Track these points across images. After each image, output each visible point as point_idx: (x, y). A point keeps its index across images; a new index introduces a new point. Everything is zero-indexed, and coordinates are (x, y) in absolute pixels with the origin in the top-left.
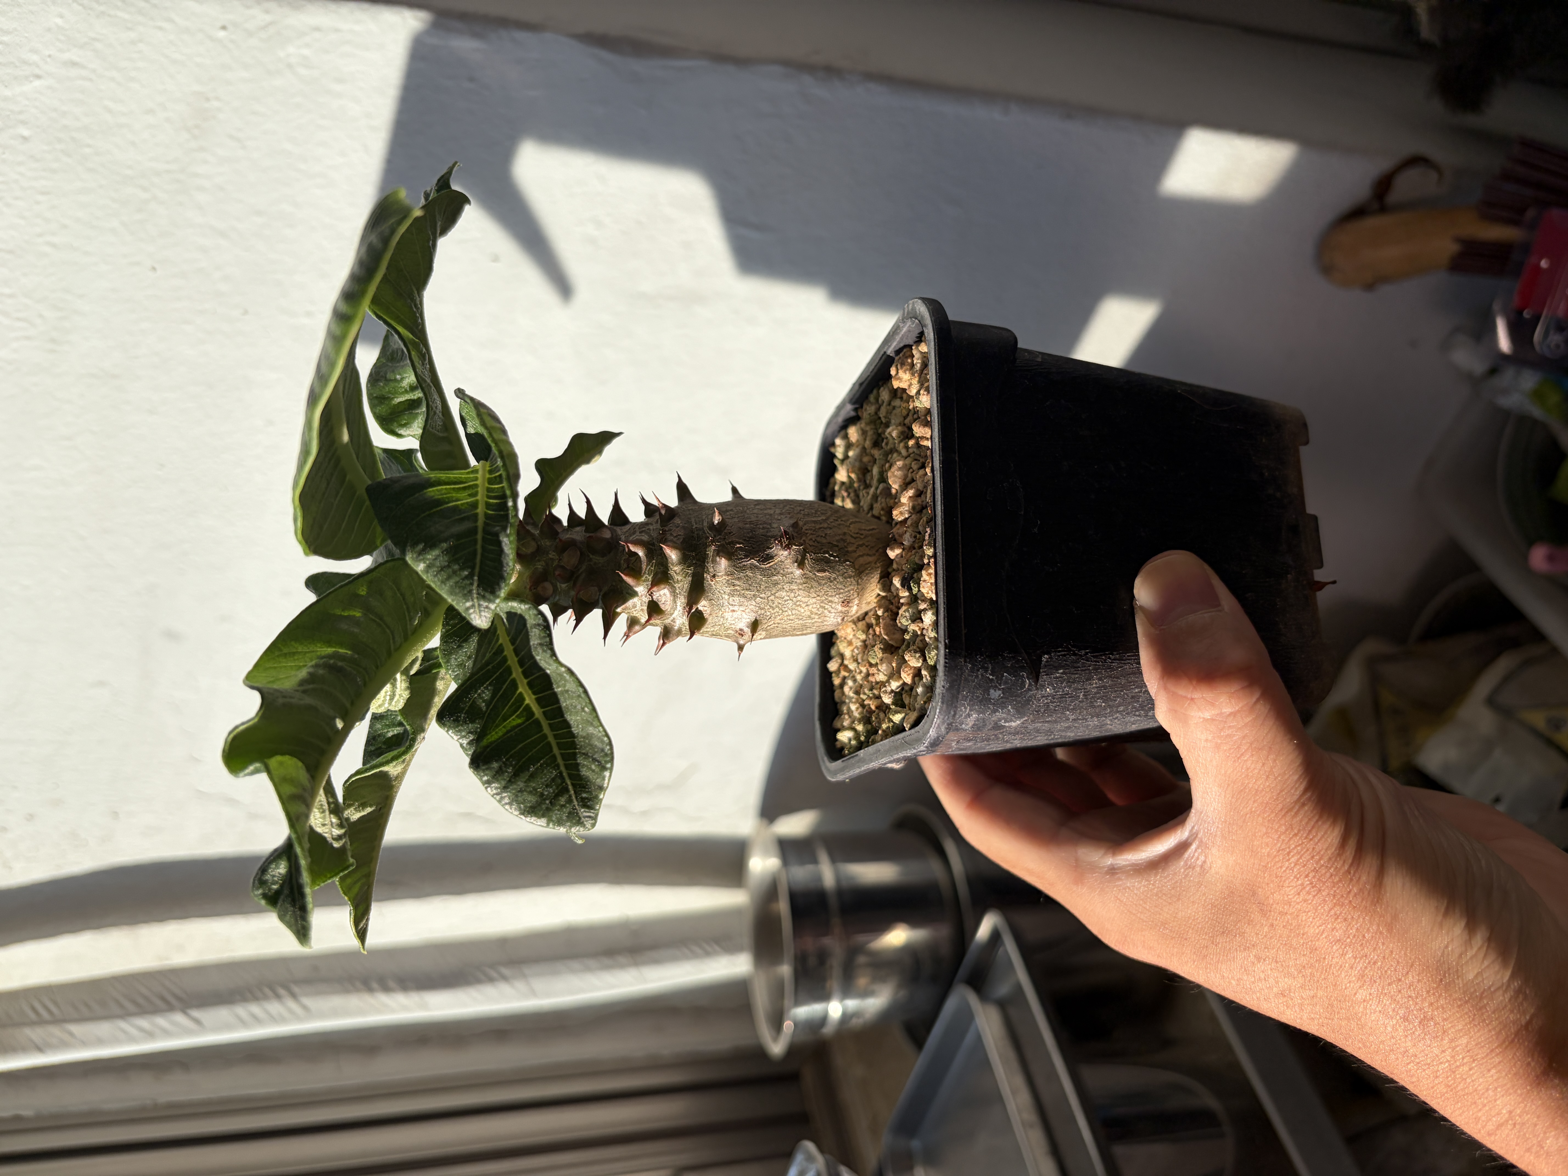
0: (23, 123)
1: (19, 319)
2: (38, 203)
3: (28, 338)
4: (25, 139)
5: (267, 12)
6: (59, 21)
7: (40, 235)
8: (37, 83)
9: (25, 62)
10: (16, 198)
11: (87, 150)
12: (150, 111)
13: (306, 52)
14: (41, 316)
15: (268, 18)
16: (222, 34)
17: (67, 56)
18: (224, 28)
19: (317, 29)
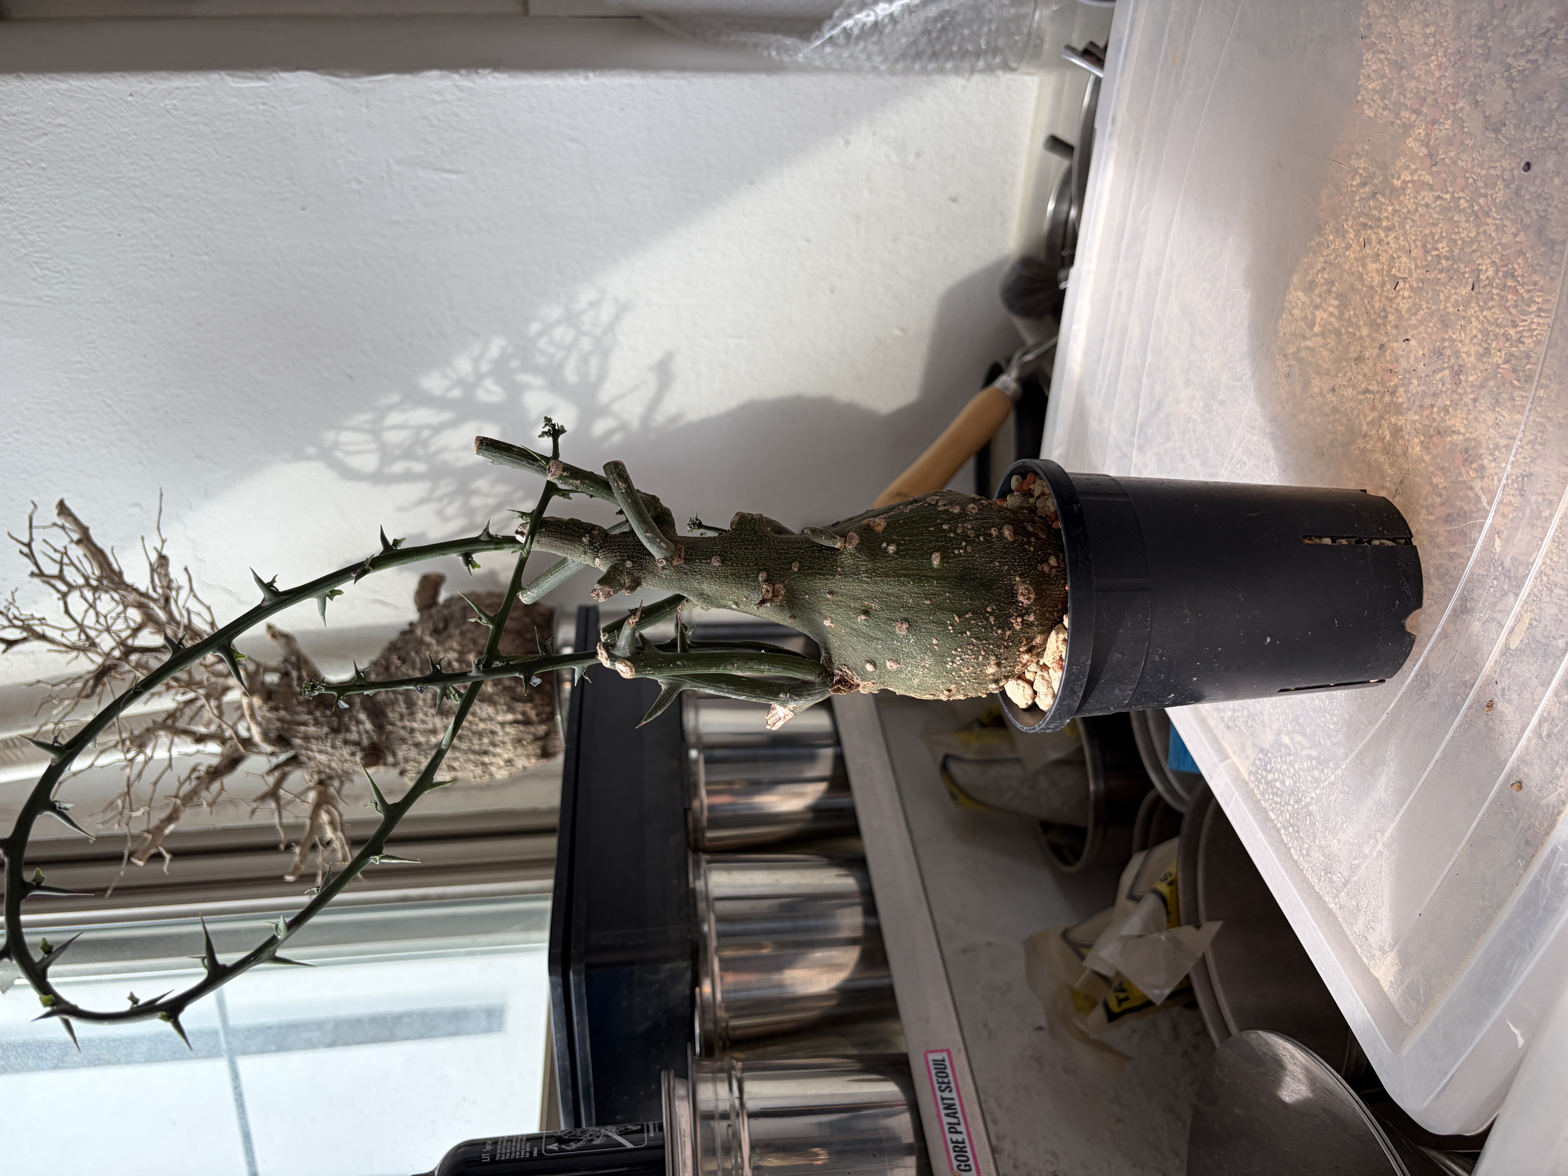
0: (42, 160)
1: (56, 272)
2: (55, 204)
3: (62, 283)
4: (44, 169)
5: (151, 83)
6: (50, 103)
7: (59, 222)
8: (45, 138)
9: (38, 128)
10: (45, 202)
11: (75, 171)
12: (103, 146)
13: (174, 102)
14: (67, 269)
15: (152, 87)
16: (130, 98)
17: (57, 121)
18: (131, 95)
19: (178, 88)
